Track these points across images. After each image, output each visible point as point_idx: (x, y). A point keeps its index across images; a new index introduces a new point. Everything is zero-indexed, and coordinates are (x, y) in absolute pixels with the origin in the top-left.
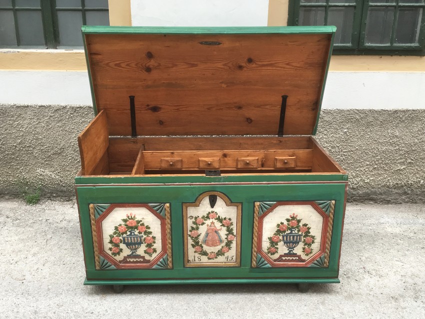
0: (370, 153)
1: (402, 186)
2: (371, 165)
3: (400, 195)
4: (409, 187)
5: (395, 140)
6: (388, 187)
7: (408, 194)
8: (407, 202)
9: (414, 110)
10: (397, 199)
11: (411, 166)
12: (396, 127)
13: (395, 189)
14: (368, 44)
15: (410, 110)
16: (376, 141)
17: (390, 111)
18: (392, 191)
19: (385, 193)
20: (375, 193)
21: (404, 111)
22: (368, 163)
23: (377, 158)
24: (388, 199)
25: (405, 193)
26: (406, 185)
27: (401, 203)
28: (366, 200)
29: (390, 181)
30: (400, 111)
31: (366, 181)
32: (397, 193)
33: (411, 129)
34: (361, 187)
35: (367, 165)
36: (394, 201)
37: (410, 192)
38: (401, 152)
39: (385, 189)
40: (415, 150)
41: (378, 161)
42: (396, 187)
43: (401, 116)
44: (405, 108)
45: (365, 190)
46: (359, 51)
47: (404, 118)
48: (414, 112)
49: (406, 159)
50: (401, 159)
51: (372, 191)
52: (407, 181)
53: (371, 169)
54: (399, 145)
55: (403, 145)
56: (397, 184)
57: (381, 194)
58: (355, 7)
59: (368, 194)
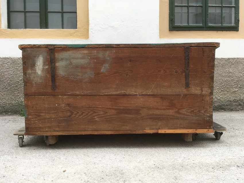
0: (218, 82)
1: (238, 101)
2: (220, 89)
3: (238, 106)
4: (242, 101)
5: (230, 74)
6: (230, 101)
7: (242, 105)
8: (242, 110)
9: (238, 58)
10: (236, 108)
11: (241, 89)
12: (230, 67)
13: (234, 102)
14: (210, 25)
15: (236, 58)
16: (220, 75)
17: (226, 59)
18: (233, 104)
19: (229, 105)
20: (224, 105)
21: (233, 59)
22: (218, 88)
23: (223, 84)
24: (231, 108)
25: (240, 105)
26: (239, 100)
27: (238, 110)
28: (219, 109)
29: (231, 98)
30: (231, 58)
31: (218, 98)
32: (235, 105)
33: (238, 68)
34: (216, 102)
35: (218, 89)
36: (235, 109)
37: (242, 104)
38: (235, 81)
39: (229, 103)
40: (241, 80)
41: (223, 86)
42: (235, 101)
43: (232, 61)
44: (233, 57)
45: (218, 104)
46: (206, 28)
47: (233, 63)
48: (238, 59)
49: (238, 85)
50: (235, 85)
51: (222, 104)
52: (240, 98)
53: (220, 91)
54: (233, 77)
55: (235, 77)
56: (235, 99)
57: (227, 105)
58: (202, 7)
59: (220, 106)
